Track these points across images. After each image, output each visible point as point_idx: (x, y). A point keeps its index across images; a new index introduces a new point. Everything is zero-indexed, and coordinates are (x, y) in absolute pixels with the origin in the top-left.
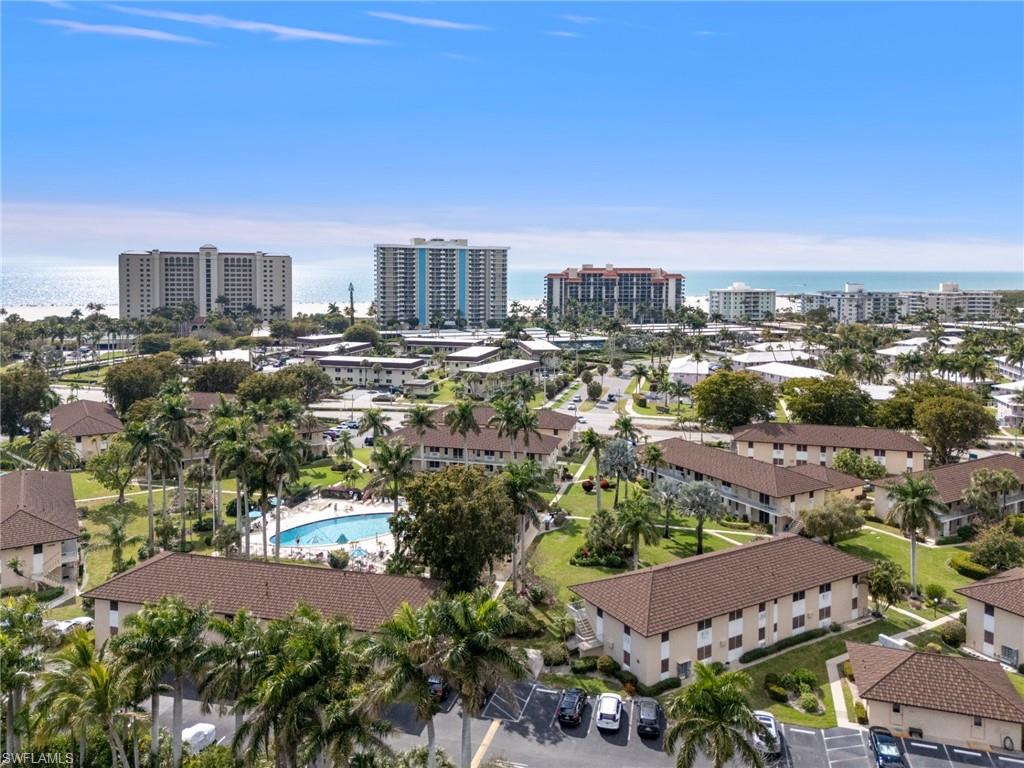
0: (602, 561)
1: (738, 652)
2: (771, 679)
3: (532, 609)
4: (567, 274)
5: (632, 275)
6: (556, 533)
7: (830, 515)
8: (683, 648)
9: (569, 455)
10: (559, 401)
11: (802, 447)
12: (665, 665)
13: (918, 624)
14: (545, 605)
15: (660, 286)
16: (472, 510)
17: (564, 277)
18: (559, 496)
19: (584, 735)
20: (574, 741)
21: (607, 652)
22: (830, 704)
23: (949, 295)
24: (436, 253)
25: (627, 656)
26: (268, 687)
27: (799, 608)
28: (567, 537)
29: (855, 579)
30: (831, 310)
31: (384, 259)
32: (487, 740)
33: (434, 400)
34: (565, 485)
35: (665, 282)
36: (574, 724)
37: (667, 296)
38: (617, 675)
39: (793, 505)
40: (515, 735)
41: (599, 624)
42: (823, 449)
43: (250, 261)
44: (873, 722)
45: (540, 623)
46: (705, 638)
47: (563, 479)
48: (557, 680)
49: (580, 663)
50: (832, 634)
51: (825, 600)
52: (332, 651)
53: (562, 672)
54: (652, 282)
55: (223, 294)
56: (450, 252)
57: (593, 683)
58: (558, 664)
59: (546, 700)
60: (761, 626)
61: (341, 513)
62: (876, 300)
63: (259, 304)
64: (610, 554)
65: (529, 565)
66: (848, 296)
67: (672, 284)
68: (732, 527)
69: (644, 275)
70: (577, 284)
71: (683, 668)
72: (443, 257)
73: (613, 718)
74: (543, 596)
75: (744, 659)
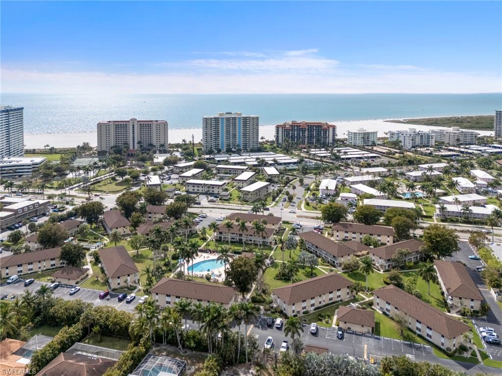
0: (283, 278)
1: (314, 308)
2: (320, 315)
3: (262, 294)
4: (285, 125)
5: (314, 126)
6: (271, 268)
7: (350, 264)
8: (299, 307)
9: (278, 233)
10: (277, 202)
11: (354, 233)
12: (294, 311)
13: (364, 299)
14: (266, 293)
15: (326, 131)
16: (246, 271)
17: (283, 126)
18: (273, 252)
19: (272, 328)
20: (270, 330)
21: (280, 307)
22: (332, 322)
23: (454, 133)
24: (228, 119)
25: (285, 309)
26: (208, 319)
27: (331, 296)
28: (274, 269)
29: (348, 287)
30: (401, 142)
31: (207, 123)
32: (250, 329)
33: (230, 202)
34: (275, 247)
35: (328, 129)
36: (270, 326)
37: (329, 135)
38: (282, 314)
39: (342, 259)
40: (257, 328)
41: (278, 300)
42: (361, 234)
43: (151, 125)
44: (340, 326)
45: (264, 299)
46: (304, 305)
47: (275, 244)
48: (267, 314)
49: (273, 311)
50: (340, 302)
51: (339, 293)
52: (219, 312)
53: (269, 312)
54: (322, 129)
55: (139, 140)
56: (234, 119)
57: (276, 315)
58: (268, 310)
59: (264, 320)
60: (320, 301)
61: (206, 259)
62: (421, 136)
63: (154, 143)
64: (285, 277)
65: (262, 280)
66: (408, 135)
67: (331, 129)
68: (324, 265)
69: (319, 126)
70: (289, 130)
71: (298, 312)
72: (231, 121)
73: (279, 325)
74: (265, 290)
75: (315, 309)
